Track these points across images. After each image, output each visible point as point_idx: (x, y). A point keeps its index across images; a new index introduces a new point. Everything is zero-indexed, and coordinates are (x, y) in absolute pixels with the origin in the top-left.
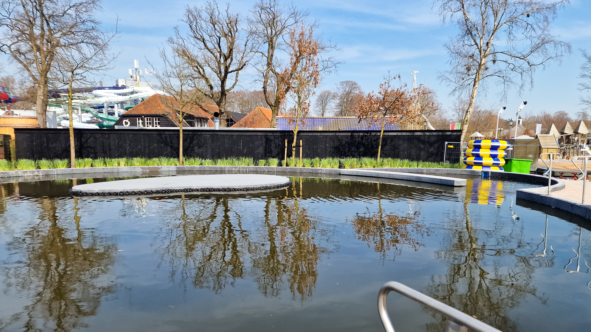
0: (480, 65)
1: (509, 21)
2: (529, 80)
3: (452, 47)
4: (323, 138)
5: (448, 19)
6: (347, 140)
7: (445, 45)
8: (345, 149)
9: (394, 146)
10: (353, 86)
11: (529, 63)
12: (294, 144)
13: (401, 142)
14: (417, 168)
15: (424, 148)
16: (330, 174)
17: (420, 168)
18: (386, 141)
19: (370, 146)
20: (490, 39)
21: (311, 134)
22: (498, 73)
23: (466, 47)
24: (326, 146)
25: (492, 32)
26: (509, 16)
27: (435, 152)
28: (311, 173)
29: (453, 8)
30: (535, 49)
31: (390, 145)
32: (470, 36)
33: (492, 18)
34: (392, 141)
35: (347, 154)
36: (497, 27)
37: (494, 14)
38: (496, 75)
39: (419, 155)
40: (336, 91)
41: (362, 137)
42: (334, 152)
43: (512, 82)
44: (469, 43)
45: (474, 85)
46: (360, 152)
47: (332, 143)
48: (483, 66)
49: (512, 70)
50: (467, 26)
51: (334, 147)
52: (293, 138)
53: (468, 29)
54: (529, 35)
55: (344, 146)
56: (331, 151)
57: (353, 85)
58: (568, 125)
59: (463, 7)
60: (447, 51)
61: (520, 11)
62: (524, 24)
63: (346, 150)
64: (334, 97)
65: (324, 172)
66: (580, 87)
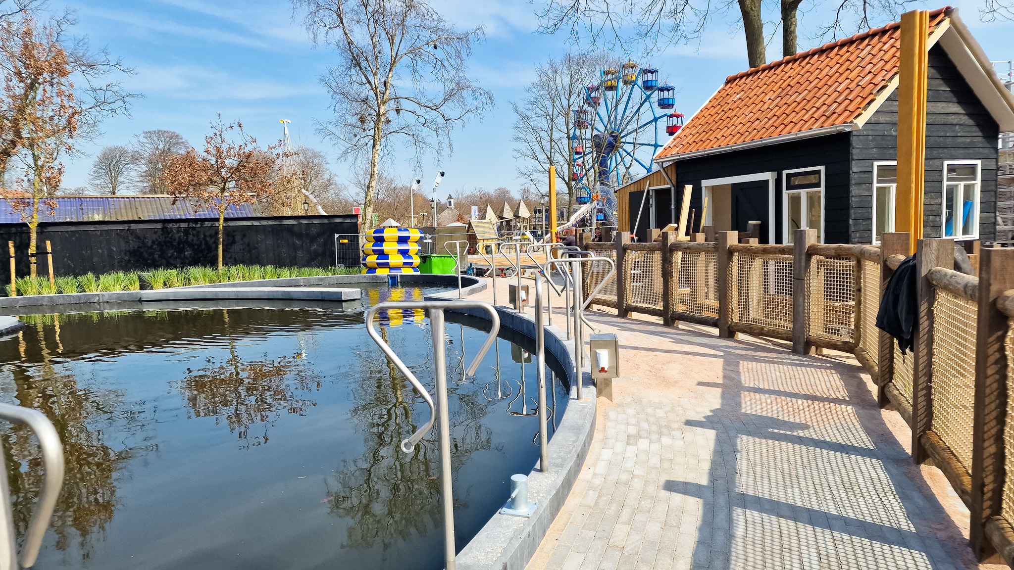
0: (378, 115)
1: (411, 52)
2: (447, 141)
3: (334, 84)
4: (101, 235)
5: (321, 38)
6: (155, 237)
7: (322, 80)
8: (153, 254)
9: (248, 245)
10: (173, 141)
11: (443, 116)
12: (32, 249)
13: (260, 237)
14: (289, 278)
15: (302, 245)
16: (119, 302)
17: (294, 278)
18: (233, 237)
19: (203, 246)
20: (388, 77)
21: (73, 228)
22: (406, 129)
23: (356, 86)
24: (110, 250)
25: (389, 65)
26: (409, 44)
27: (320, 250)
28: (77, 304)
29: (327, 20)
30: (449, 96)
31: (241, 242)
32: (358, 68)
33: (386, 45)
34: (244, 236)
35: (159, 263)
36: (395, 59)
37: (389, 39)
38: (403, 131)
39: (295, 257)
40: (137, 147)
41: (186, 232)
42: (129, 261)
43: (425, 144)
44: (359, 80)
45: (374, 146)
46: (185, 257)
47: (123, 243)
48: (383, 117)
49: (423, 126)
50: (352, 53)
51: (129, 251)
52: (29, 238)
53: (354, 57)
54: (440, 76)
55: (151, 247)
56: (122, 258)
57: (173, 139)
58: (507, 207)
59: (342, 23)
60: (326, 89)
61: (423, 38)
62: (432, 59)
63: (156, 256)
64: (135, 159)
65: (105, 300)
66: (515, 153)
